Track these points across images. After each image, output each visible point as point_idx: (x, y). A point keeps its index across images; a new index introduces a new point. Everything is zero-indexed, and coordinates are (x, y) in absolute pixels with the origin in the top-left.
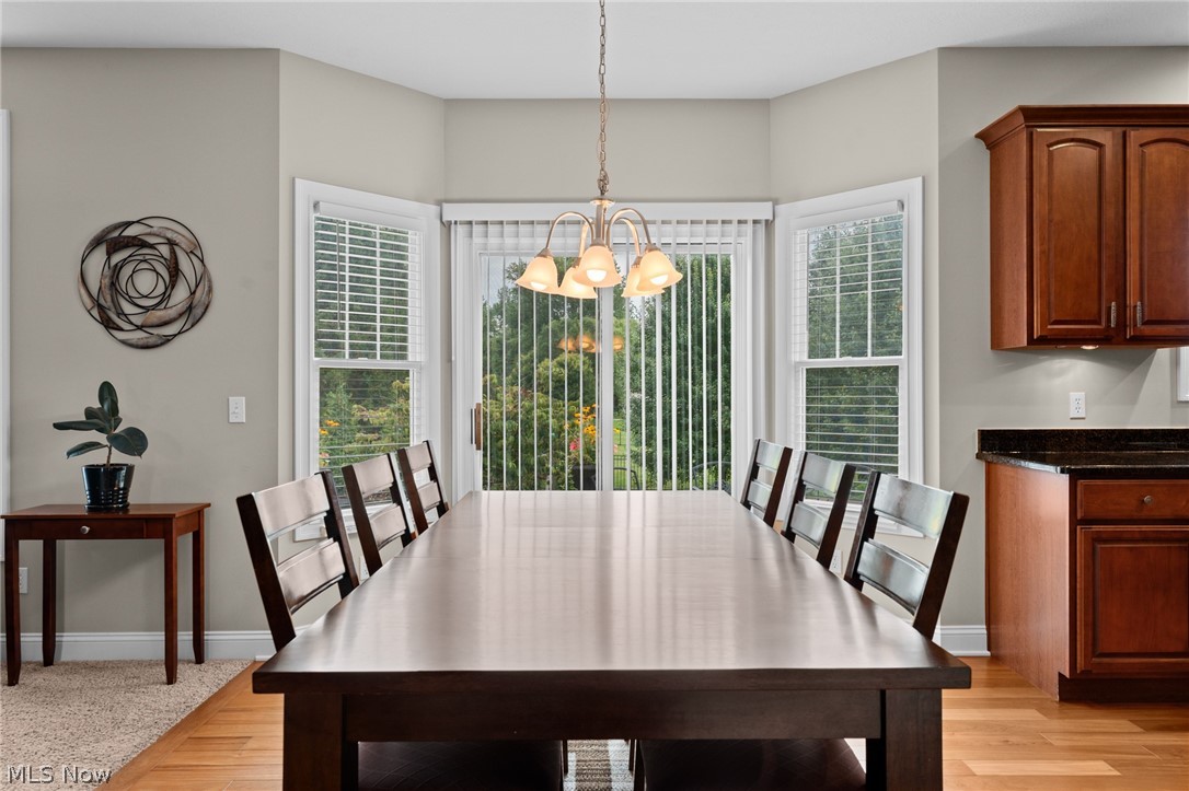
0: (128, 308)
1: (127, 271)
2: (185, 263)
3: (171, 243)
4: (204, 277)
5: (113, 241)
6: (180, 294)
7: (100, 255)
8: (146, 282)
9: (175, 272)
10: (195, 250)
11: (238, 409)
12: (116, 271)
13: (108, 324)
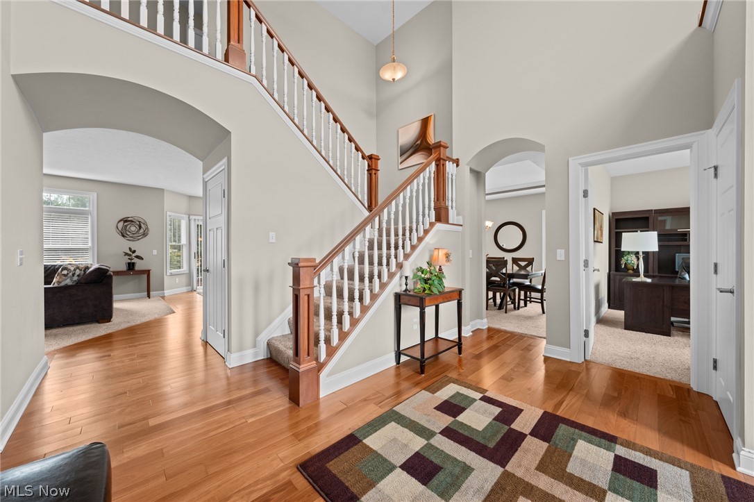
0: (128, 233)
1: (129, 226)
2: (142, 225)
3: (139, 222)
4: (147, 228)
5: (125, 220)
6: (142, 231)
7: (122, 223)
8: (133, 229)
9: (140, 227)
10: (145, 224)
11: (155, 252)
12: (126, 226)
13: (123, 236)
